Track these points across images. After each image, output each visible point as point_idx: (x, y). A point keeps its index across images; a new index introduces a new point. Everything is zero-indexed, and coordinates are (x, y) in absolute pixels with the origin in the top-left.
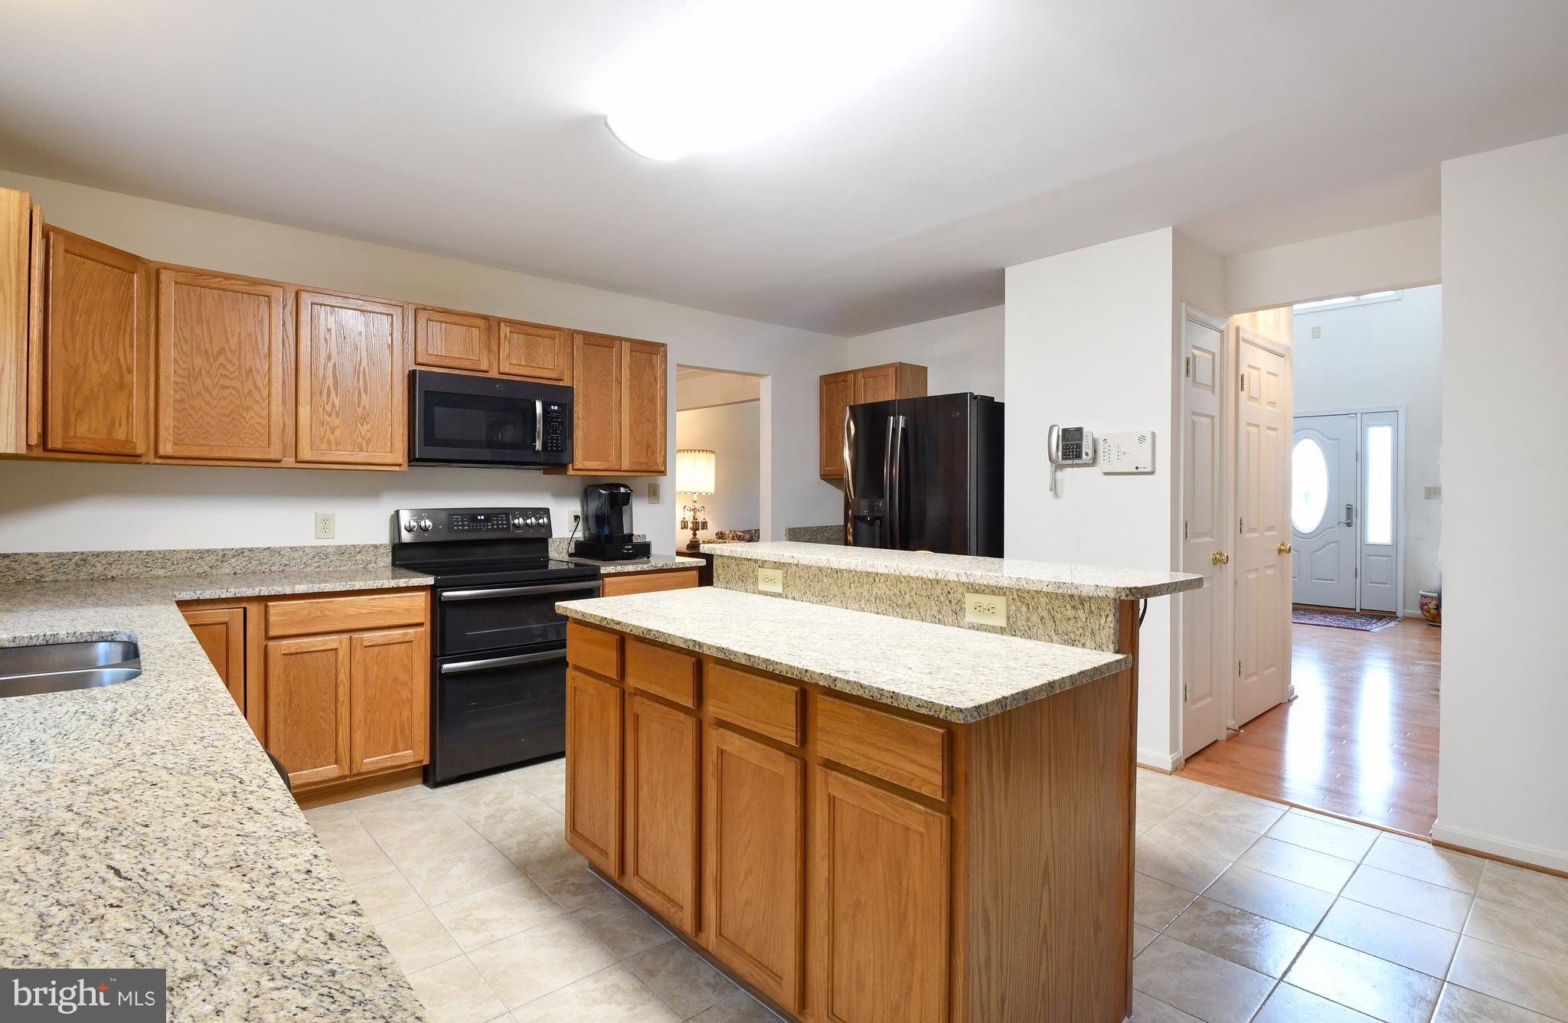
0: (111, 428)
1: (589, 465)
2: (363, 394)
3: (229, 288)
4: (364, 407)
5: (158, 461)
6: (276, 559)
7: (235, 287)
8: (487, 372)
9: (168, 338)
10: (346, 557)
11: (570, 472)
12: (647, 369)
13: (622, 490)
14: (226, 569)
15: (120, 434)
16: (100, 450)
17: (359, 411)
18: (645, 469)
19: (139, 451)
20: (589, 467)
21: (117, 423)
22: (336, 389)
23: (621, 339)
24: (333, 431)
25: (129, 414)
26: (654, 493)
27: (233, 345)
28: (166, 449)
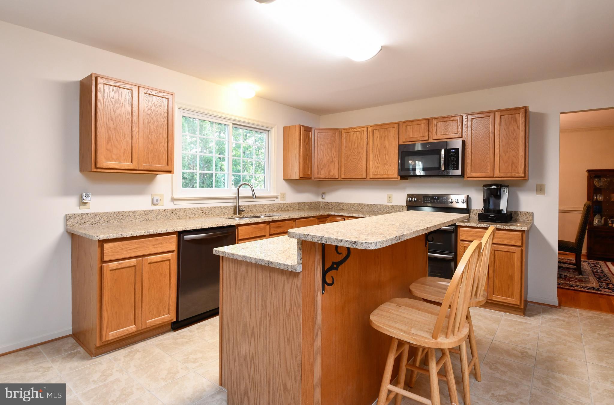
0: (329, 172)
1: (474, 175)
2: (387, 156)
3: (355, 131)
4: (387, 159)
5: (342, 179)
6: (376, 208)
7: (356, 130)
8: (428, 140)
9: (344, 148)
10: (394, 209)
11: (466, 179)
12: (512, 122)
13: (493, 187)
14: (365, 210)
15: (332, 173)
17: (385, 161)
18: (510, 176)
19: (337, 177)
20: (474, 176)
21: (331, 170)
22: (379, 155)
23: (494, 112)
24: (378, 168)
25: (334, 168)
26: (541, 189)
27: (356, 147)
28: (343, 176)
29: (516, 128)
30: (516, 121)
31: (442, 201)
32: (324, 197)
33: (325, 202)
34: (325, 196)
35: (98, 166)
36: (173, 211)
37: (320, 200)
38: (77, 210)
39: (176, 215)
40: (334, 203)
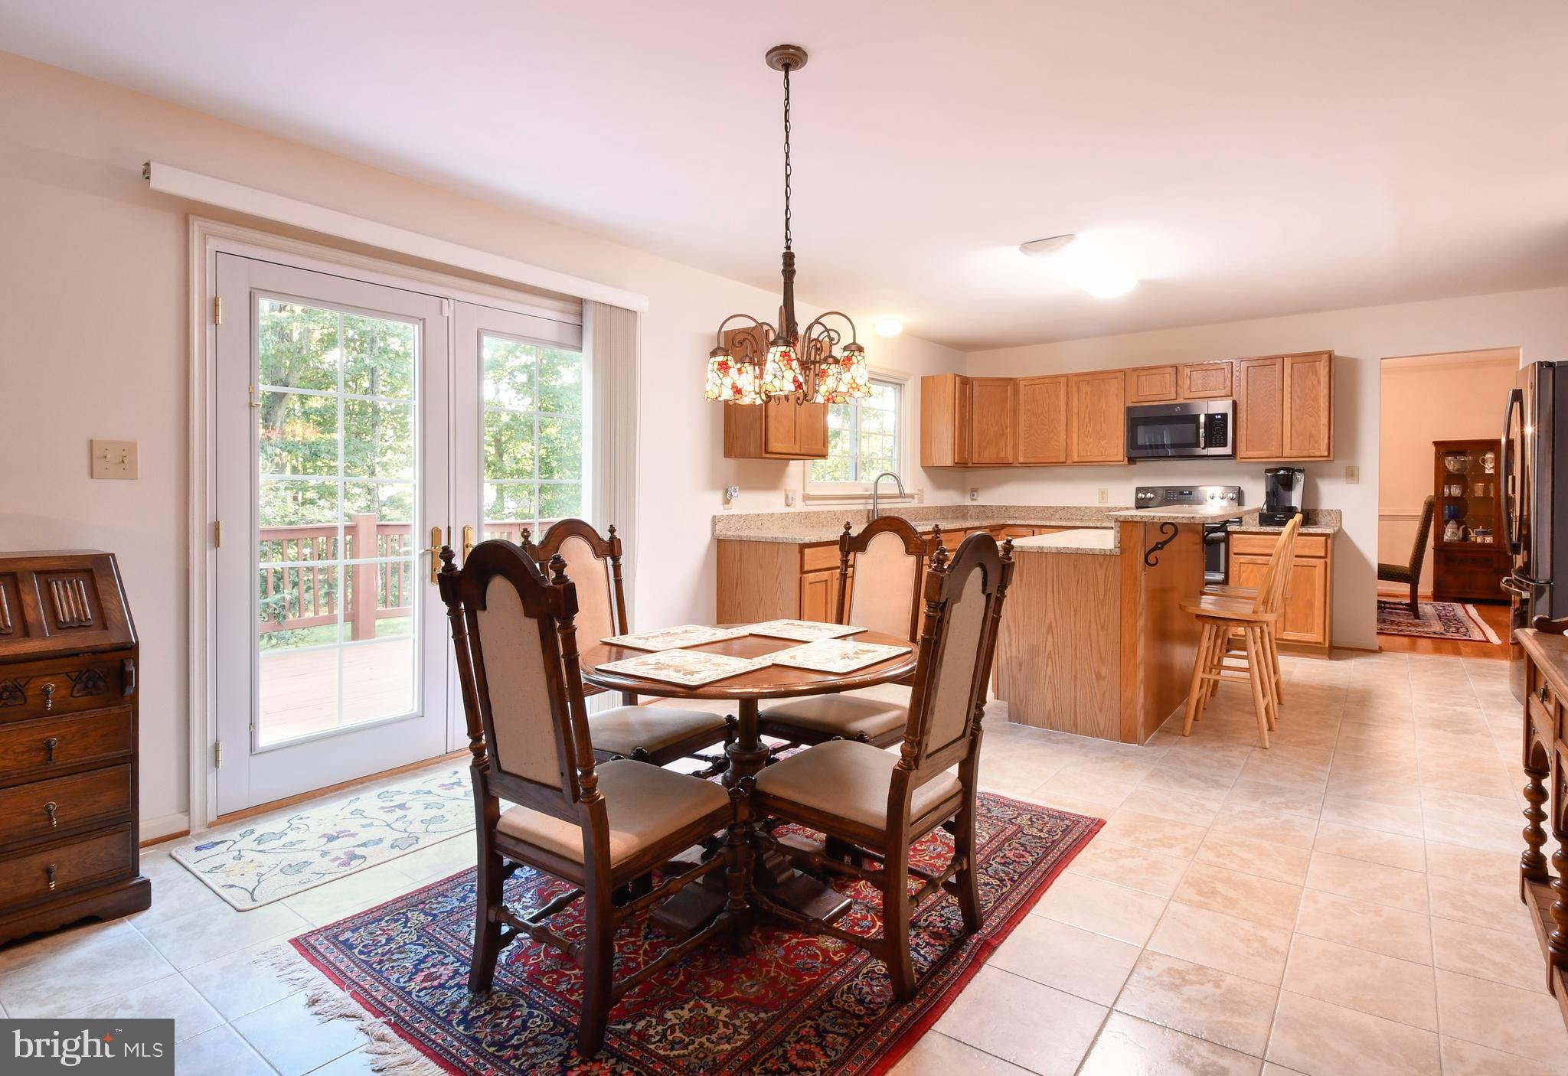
0: (998, 453)
1: (1251, 454)
2: (1103, 424)
3: (1044, 382)
4: (1104, 431)
5: (1018, 465)
6: (1079, 512)
7: (1047, 382)
8: (1177, 399)
9: (1022, 411)
11: (1238, 459)
12: (1310, 374)
13: (1282, 472)
15: (1002, 455)
16: (994, 462)
17: (1101, 433)
18: (1307, 455)
19: (1011, 461)
20: (1251, 456)
21: (1000, 450)
22: (1090, 423)
23: (1282, 358)
24: (1088, 445)
25: (1006, 446)
26: (1352, 474)
27: (1047, 409)
28: (1021, 460)
29: (1315, 382)
30: (1315, 372)
31: (1197, 497)
32: (975, 497)
33: (977, 506)
34: (978, 494)
35: (770, 450)
36: (807, 515)
37: (968, 502)
38: (721, 511)
39: (810, 520)
40: (996, 506)
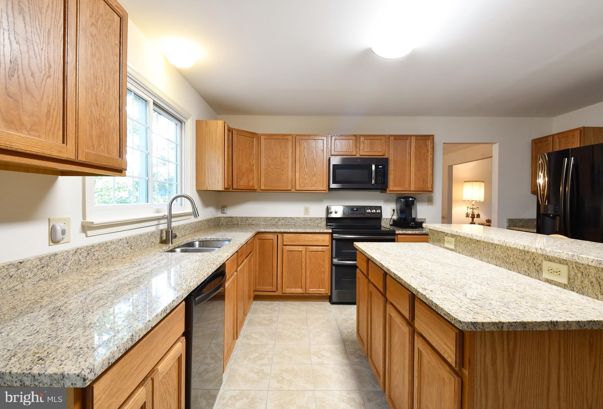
0: (249, 182)
1: (396, 189)
2: (314, 167)
3: (277, 138)
4: (315, 172)
5: (261, 191)
6: (293, 221)
7: (279, 138)
8: (355, 155)
9: (263, 155)
10: (312, 222)
11: (388, 192)
12: (424, 146)
13: (411, 199)
14: (280, 223)
15: (251, 184)
16: (246, 189)
17: (313, 173)
18: (422, 190)
19: (256, 188)
20: (396, 190)
22: (306, 166)
23: (411, 136)
24: (305, 180)
25: (253, 178)
26: (430, 201)
27: (279, 155)
28: (263, 187)
29: (426, 152)
30: (426, 146)
31: (361, 212)
32: (225, 211)
33: (227, 217)
34: (227, 210)
36: (89, 250)
37: (220, 215)
39: (94, 258)
40: (240, 217)
